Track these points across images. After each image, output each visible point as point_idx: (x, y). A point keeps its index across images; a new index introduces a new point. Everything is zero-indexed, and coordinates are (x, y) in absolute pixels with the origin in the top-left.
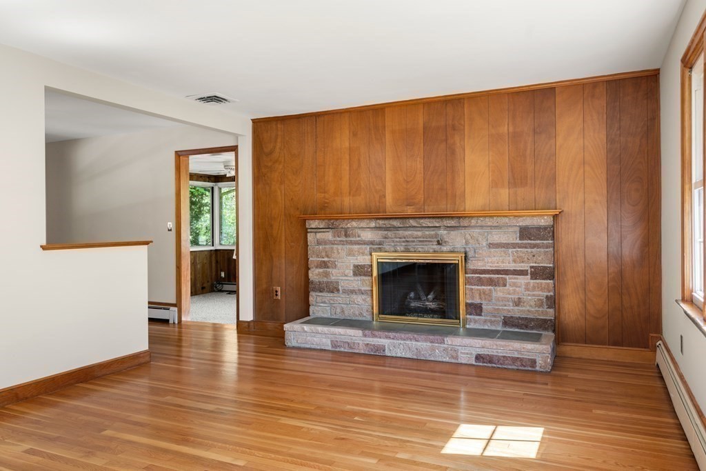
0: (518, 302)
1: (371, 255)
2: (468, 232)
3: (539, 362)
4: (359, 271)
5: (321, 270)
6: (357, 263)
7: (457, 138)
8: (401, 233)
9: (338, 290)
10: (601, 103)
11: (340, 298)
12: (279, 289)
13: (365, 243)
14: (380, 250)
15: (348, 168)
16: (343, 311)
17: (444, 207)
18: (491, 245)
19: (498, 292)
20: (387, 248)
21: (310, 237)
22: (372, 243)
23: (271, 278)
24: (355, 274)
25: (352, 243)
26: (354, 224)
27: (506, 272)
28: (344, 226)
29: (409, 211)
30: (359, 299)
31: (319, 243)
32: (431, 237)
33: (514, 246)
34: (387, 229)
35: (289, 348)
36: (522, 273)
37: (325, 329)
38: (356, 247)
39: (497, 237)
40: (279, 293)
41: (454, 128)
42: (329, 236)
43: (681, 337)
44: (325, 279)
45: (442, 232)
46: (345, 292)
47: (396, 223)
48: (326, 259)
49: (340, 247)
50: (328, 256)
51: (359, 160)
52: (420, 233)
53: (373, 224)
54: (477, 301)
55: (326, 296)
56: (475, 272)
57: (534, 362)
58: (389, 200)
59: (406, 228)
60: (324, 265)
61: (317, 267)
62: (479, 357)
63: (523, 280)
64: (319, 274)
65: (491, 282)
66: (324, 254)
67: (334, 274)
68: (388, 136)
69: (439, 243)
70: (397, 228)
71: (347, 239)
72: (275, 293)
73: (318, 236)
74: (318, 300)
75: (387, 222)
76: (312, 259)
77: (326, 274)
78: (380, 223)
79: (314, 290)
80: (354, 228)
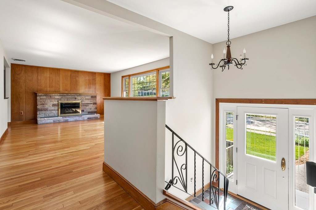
0: (91, 109)
1: (58, 101)
2: (81, 97)
3: (98, 117)
4: (54, 105)
6: (53, 103)
7: (78, 78)
8: (66, 97)
9: (47, 110)
10: (103, 77)
11: (48, 112)
12: (22, 112)
13: (56, 99)
14: (60, 100)
15: (49, 81)
16: (49, 115)
17: (75, 92)
18: (86, 99)
19: (87, 107)
20: (62, 100)
21: (38, 98)
22: (58, 99)
23: (19, 109)
24: (53, 106)
25: (52, 99)
26: (54, 94)
27: (89, 104)
28: (50, 95)
29: (67, 92)
30: (54, 112)
31: (41, 99)
32: (74, 97)
33: (90, 99)
34: (62, 96)
35: (39, 124)
36: (91, 104)
37: (52, 118)
38: (53, 100)
39: (87, 98)
40: (23, 113)
41: (77, 76)
42: (45, 97)
44: (43, 108)
45: (76, 97)
46: (49, 110)
47: (65, 95)
48: (43, 103)
49: (48, 100)
51: (52, 80)
52: (71, 97)
53: (59, 95)
54: (83, 109)
55: (44, 112)
56: (83, 104)
57: (97, 117)
58: (61, 90)
59: (67, 96)
60: (43, 104)
61: (40, 105)
62: (88, 118)
63: (92, 105)
64: (41, 107)
65: (86, 106)
66: (43, 102)
67: (46, 106)
68: (61, 76)
69: (75, 99)
72: (21, 113)
73: (41, 97)
74: (40, 113)
75: (63, 94)
76: (38, 103)
77: (44, 107)
78: (61, 94)
79: (39, 111)
80: (53, 95)
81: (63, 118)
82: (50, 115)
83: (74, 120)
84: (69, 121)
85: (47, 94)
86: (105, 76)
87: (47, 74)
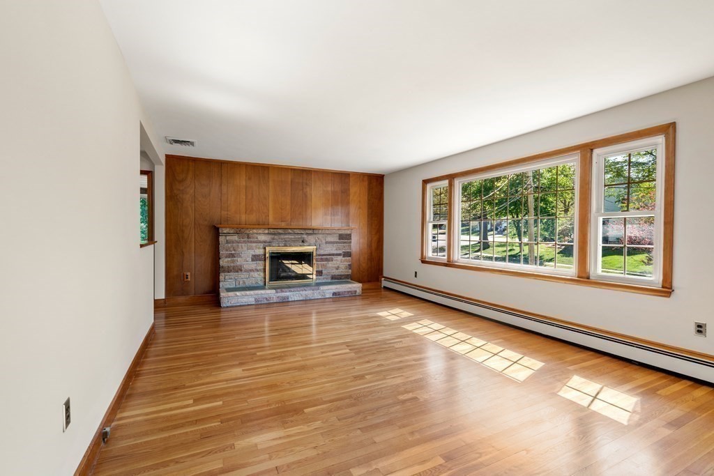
0: (337, 268)
1: (265, 248)
2: (316, 236)
3: (358, 291)
4: (255, 258)
5: (229, 259)
6: (254, 254)
7: (308, 189)
8: (282, 236)
9: (241, 270)
10: (366, 183)
11: (243, 275)
12: (189, 274)
13: (260, 242)
14: (270, 246)
15: (244, 197)
16: (244, 283)
17: (301, 224)
18: (326, 243)
19: (330, 264)
20: (274, 245)
21: (222, 239)
22: (265, 242)
23: (182, 267)
24: (253, 260)
25: (251, 242)
26: (255, 231)
27: (333, 255)
28: (248, 232)
29: (283, 225)
30: (255, 274)
31: (227, 242)
32: (299, 238)
33: (337, 243)
34: (274, 234)
35: (224, 307)
36: (339, 255)
37: (252, 292)
38: (254, 245)
39: (330, 239)
40: (189, 277)
41: (306, 184)
42: (235, 238)
43: (416, 273)
44: (232, 265)
45: (305, 236)
46: (246, 271)
47: (280, 231)
48: (233, 252)
49: (243, 245)
50: (235, 250)
51: (252, 194)
52: (293, 237)
53: (267, 232)
54: (320, 269)
55: (233, 275)
56: (320, 255)
57: (356, 291)
58: (271, 219)
59: (285, 234)
60: (232, 256)
61: (226, 257)
62: (334, 294)
63: (340, 258)
64: (228, 262)
65: (327, 260)
66: (232, 249)
67: (239, 261)
68: (271, 183)
69: (303, 242)
70: (280, 234)
71: (249, 240)
72: (185, 277)
73: (228, 238)
74: (226, 277)
75: (275, 230)
76: (222, 252)
77: (233, 262)
78: (272, 230)
79: (224, 271)
80: (254, 233)
81: (277, 292)
82: (247, 284)
83: (301, 299)
84: (290, 300)
85: (241, 230)
86: (370, 183)
87: (241, 180)
